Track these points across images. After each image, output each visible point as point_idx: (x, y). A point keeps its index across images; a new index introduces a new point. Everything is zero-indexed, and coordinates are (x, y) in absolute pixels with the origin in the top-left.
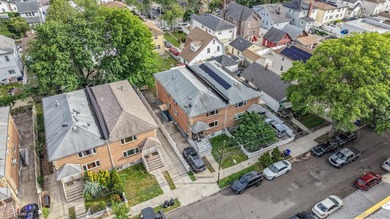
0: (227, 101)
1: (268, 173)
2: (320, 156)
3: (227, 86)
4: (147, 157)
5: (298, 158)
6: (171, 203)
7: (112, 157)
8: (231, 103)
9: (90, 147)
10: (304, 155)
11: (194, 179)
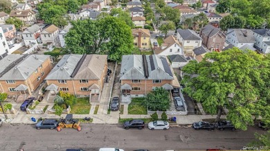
0: (147, 77)
1: (151, 125)
2: (196, 129)
3: (153, 68)
4: (93, 95)
5: (181, 125)
6: (88, 120)
7: (75, 88)
8: (149, 78)
9: (64, 79)
10: (186, 125)
11: (108, 113)
